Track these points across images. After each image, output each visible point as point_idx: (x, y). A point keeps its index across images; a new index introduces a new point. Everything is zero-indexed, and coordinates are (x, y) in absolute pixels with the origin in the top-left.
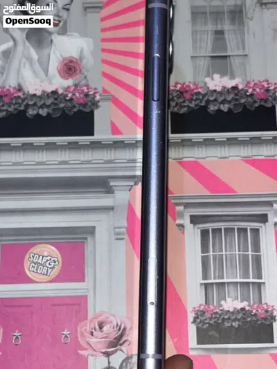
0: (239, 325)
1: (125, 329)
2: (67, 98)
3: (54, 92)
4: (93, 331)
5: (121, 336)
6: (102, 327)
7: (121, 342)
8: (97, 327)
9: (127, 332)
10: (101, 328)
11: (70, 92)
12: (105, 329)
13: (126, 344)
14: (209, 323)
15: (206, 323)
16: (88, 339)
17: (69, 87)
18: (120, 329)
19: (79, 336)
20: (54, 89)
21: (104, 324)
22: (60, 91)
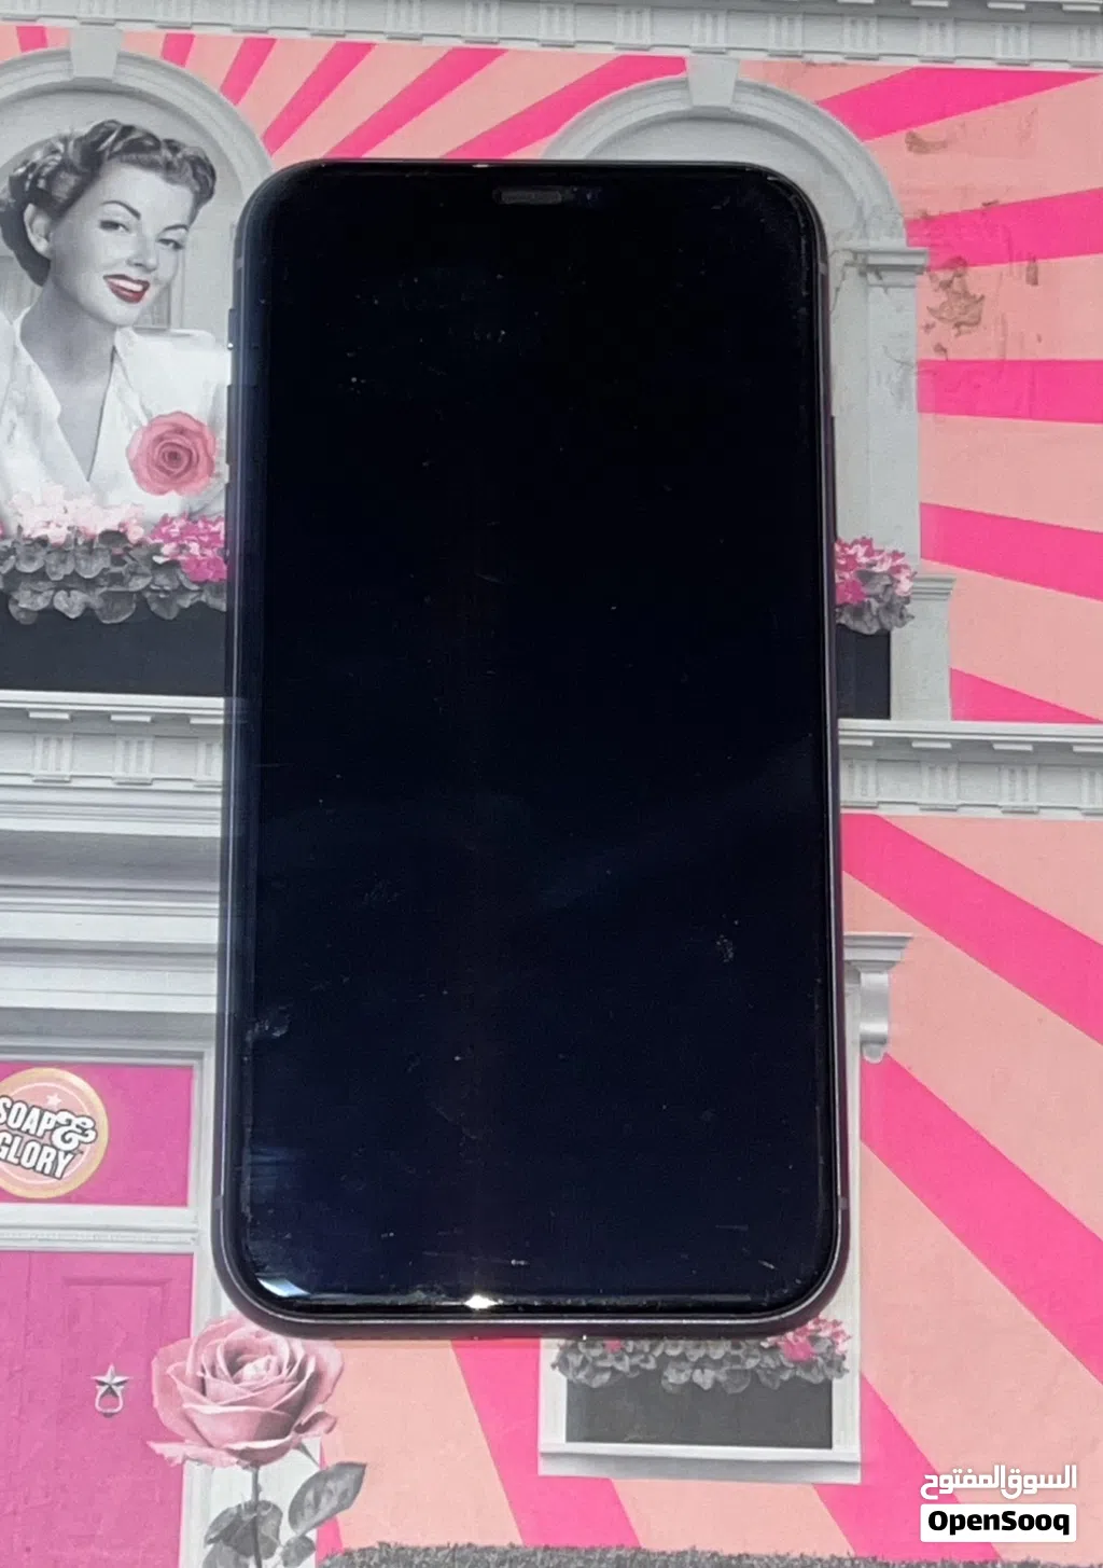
0: (716, 1382)
1: (318, 1377)
2: (159, 560)
3: (114, 537)
4: (208, 1376)
5: (305, 1399)
6: (241, 1366)
7: (304, 1420)
8: (222, 1364)
9: (326, 1386)
10: (234, 1367)
11: (169, 539)
12: (248, 1371)
13: (320, 1428)
14: (612, 1369)
15: (604, 1370)
16: (186, 1406)
17: (166, 521)
18: (300, 1375)
19: (155, 1392)
20: (112, 524)
21: (245, 1357)
22: (135, 534)
